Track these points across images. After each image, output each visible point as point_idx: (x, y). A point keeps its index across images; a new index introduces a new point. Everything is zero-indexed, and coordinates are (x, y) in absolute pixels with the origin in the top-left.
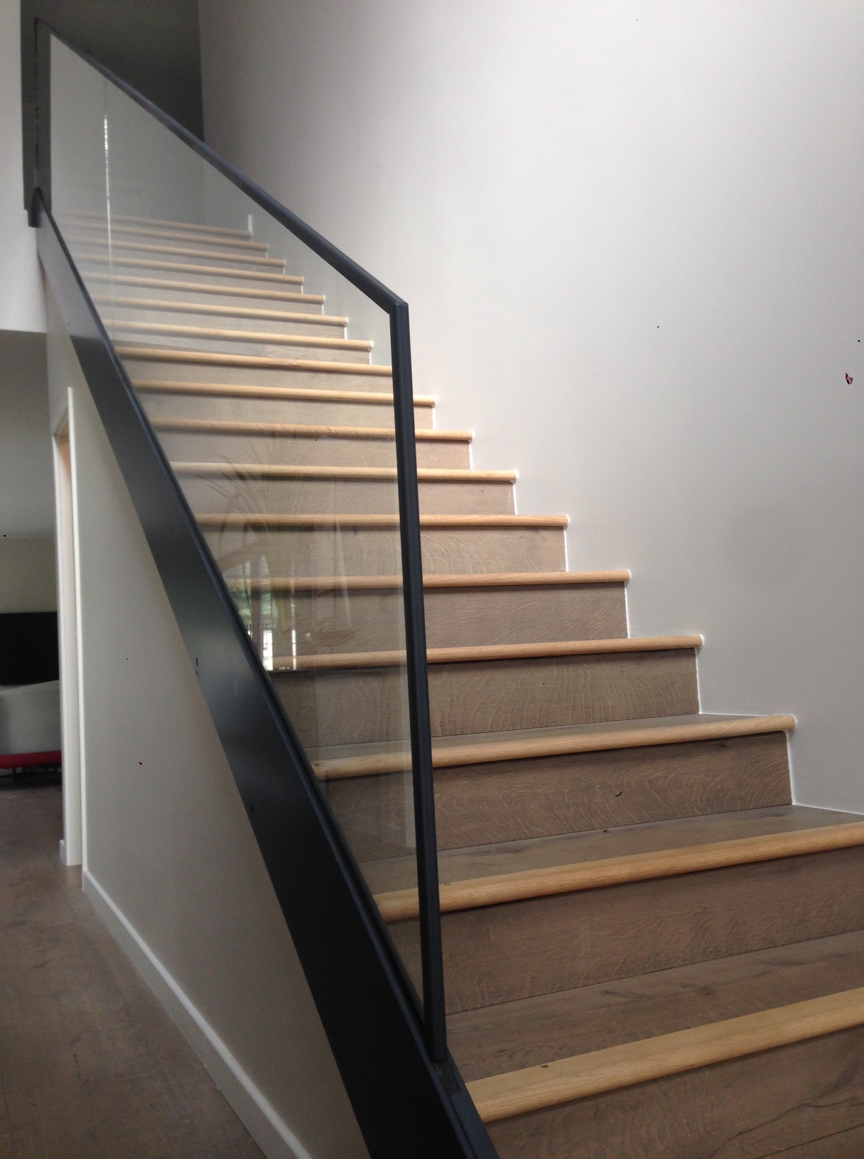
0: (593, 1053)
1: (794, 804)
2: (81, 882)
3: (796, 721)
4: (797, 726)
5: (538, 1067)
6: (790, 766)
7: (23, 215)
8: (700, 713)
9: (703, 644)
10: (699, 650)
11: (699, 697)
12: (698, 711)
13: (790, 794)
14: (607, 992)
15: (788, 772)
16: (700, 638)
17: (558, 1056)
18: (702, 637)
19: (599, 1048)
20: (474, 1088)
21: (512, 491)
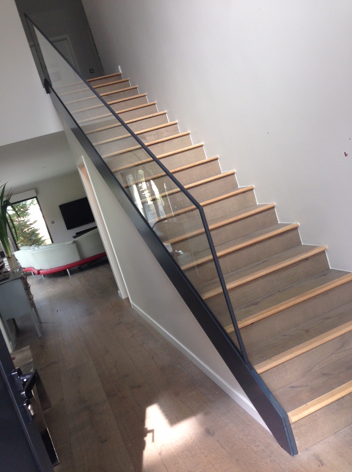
0: (281, 354)
1: (330, 268)
2: (131, 305)
3: (327, 247)
4: (327, 249)
5: (269, 359)
6: (328, 259)
7: (44, 90)
8: (302, 244)
9: (299, 225)
10: (299, 227)
11: (301, 240)
12: (301, 244)
13: (329, 266)
14: (284, 335)
15: (327, 260)
16: (298, 224)
17: (273, 356)
18: (299, 224)
19: (282, 352)
20: (256, 367)
21: (235, 176)
